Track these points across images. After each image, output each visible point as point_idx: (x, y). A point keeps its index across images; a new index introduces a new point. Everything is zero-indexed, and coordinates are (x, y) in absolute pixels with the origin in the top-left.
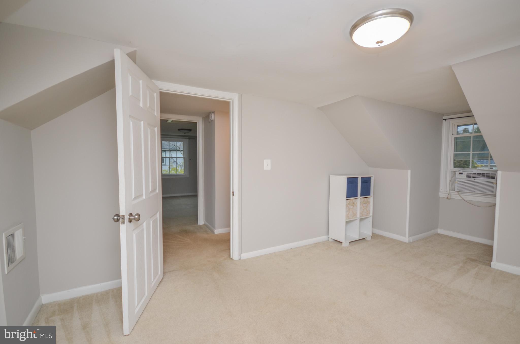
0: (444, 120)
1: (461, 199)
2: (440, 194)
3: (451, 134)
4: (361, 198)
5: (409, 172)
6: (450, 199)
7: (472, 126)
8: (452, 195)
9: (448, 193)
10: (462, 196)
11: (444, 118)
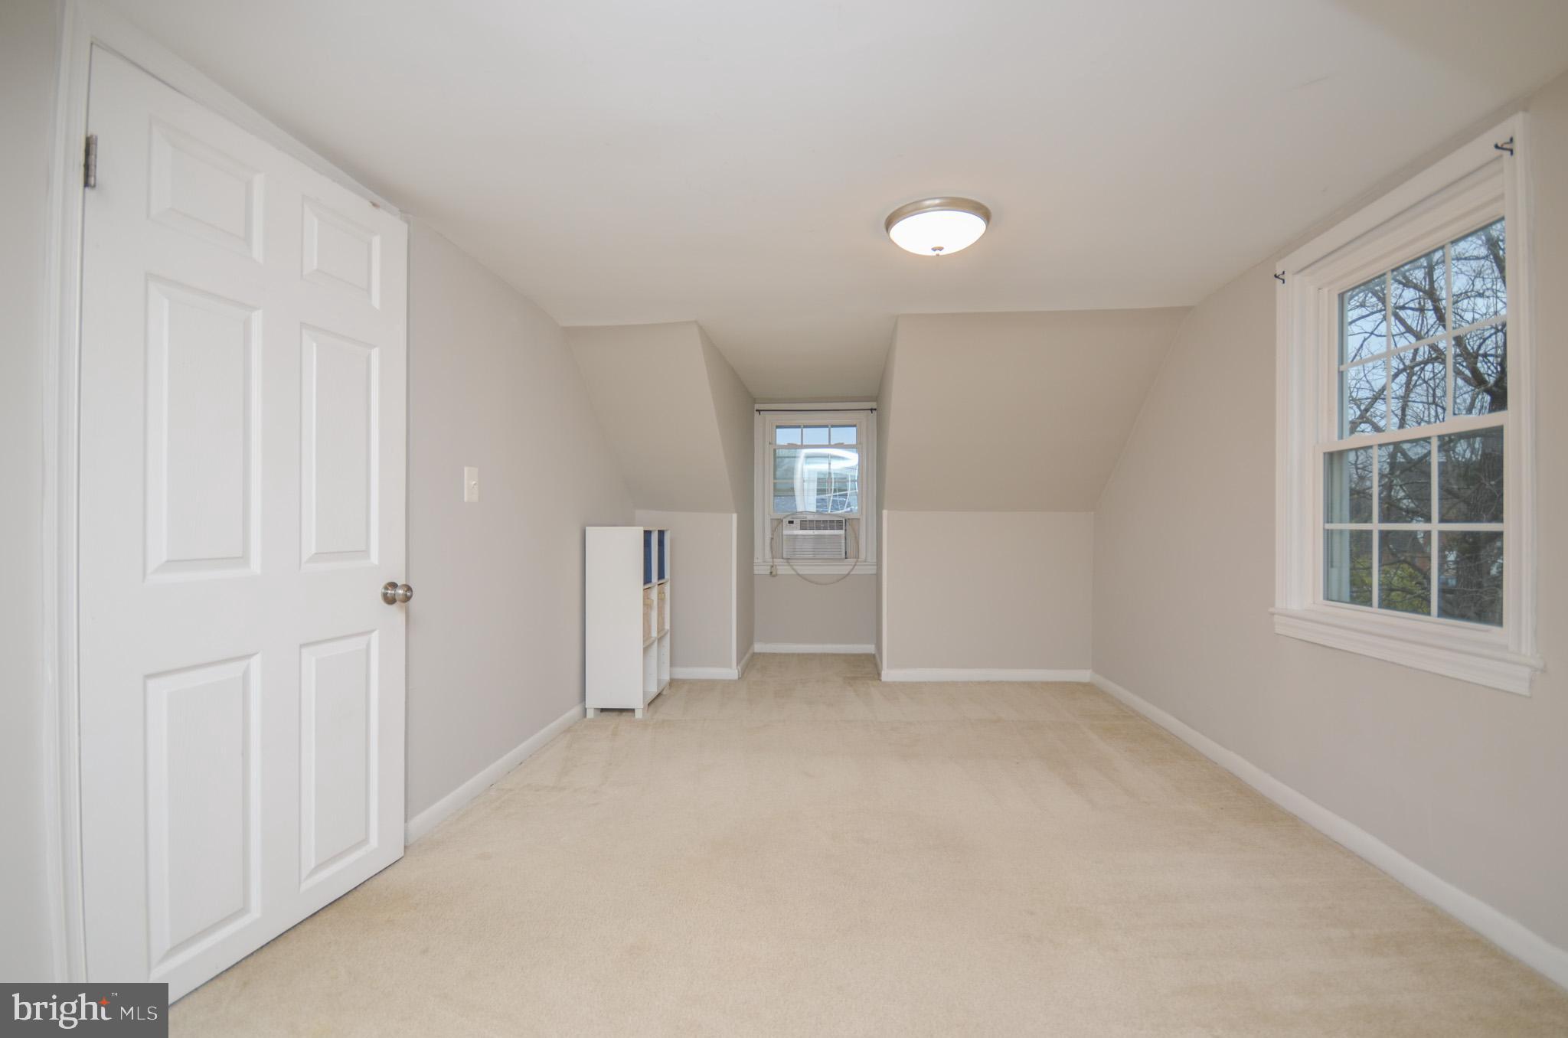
0: (757, 411)
1: (793, 573)
2: (755, 567)
3: (767, 443)
4: (659, 585)
5: (735, 516)
6: (774, 576)
7: (800, 429)
8: (778, 567)
9: (771, 564)
10: (795, 567)
11: (757, 406)
